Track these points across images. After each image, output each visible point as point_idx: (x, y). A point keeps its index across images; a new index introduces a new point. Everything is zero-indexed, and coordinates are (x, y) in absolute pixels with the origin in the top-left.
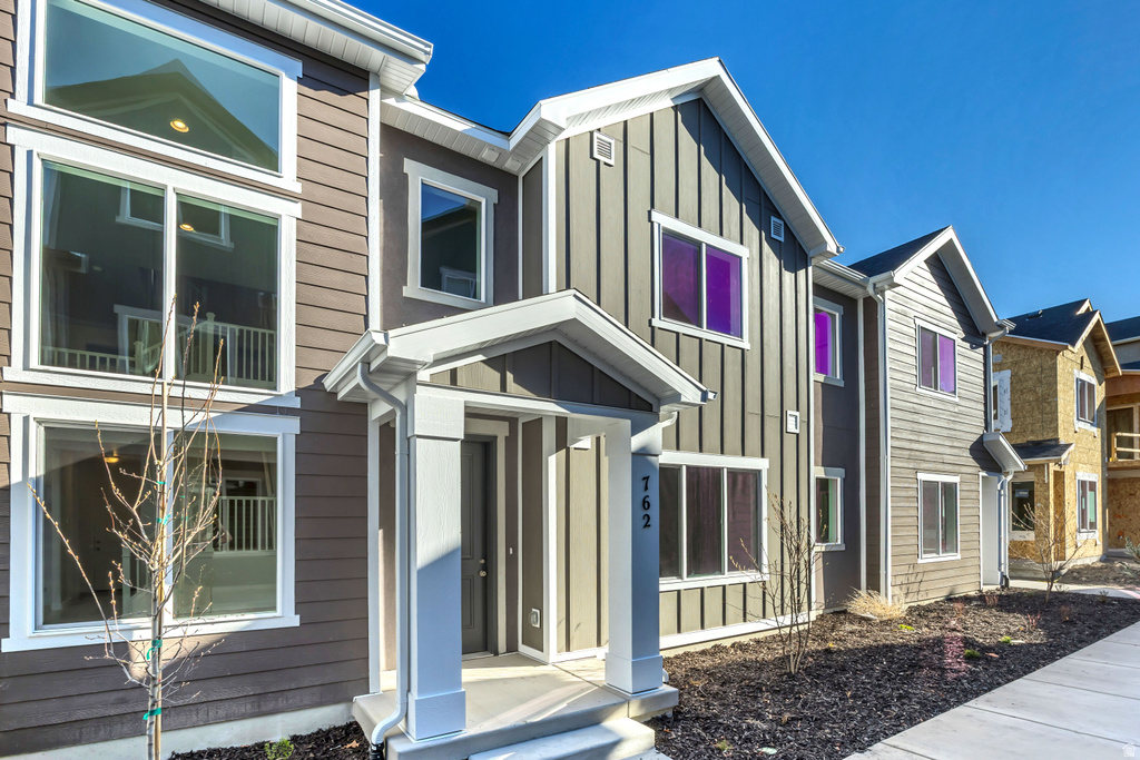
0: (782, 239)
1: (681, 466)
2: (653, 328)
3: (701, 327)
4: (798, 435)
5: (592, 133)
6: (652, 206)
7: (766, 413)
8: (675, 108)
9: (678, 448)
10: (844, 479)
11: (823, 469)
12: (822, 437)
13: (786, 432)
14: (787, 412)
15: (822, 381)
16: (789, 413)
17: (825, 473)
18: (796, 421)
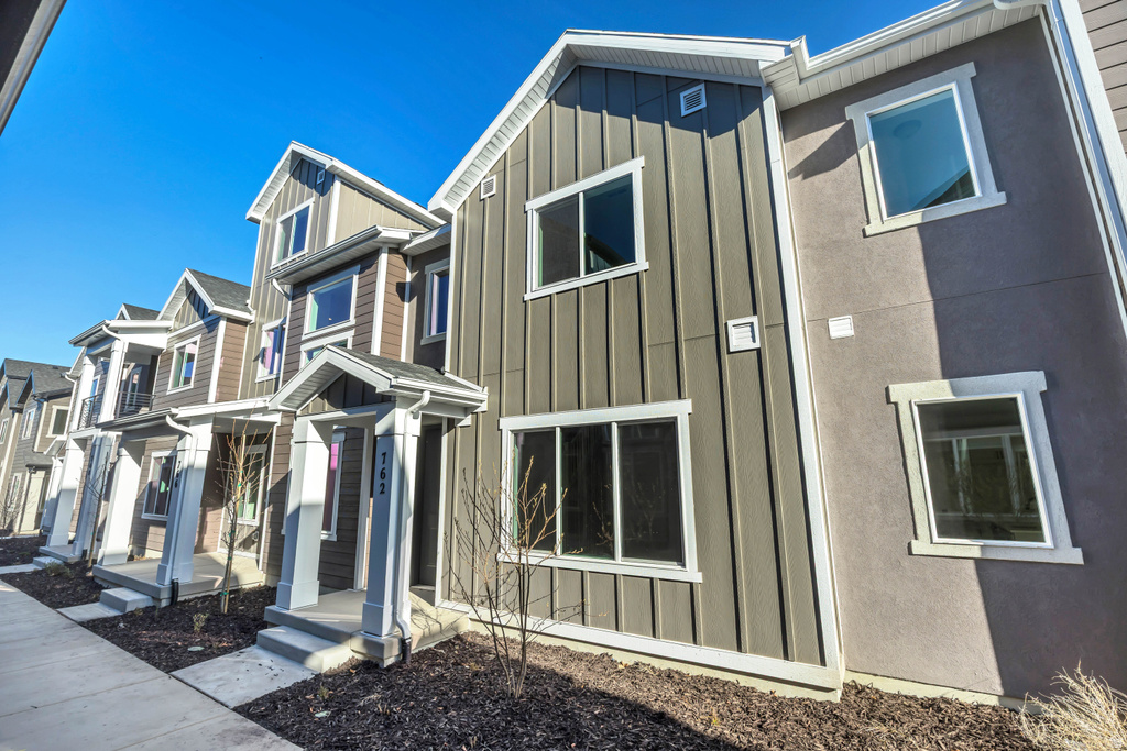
0: (704, 106)
2: (525, 302)
3: (579, 275)
4: (758, 350)
5: (480, 184)
6: (527, 198)
7: (684, 337)
8: (549, 101)
9: (551, 410)
10: (1042, 394)
11: (945, 383)
12: (933, 322)
13: (729, 353)
14: (726, 324)
15: (919, 221)
16: (730, 323)
17: (955, 391)
18: (753, 331)
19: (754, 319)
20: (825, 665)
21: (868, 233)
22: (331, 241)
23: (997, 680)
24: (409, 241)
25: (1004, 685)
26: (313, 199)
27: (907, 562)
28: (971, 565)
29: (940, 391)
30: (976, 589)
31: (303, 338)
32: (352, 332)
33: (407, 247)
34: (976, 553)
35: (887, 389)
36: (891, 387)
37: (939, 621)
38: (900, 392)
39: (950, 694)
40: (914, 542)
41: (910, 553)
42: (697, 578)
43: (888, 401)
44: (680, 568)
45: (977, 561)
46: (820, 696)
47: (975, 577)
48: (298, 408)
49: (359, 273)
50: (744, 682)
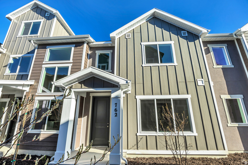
0: (187, 35)
1: (154, 99)
2: (143, 67)
3: (159, 63)
4: (204, 86)
5: (125, 34)
6: (141, 42)
7: (187, 81)
8: (147, 21)
9: (153, 94)
10: (243, 98)
11: (229, 95)
12: (226, 85)
13: (198, 86)
14: (197, 80)
15: (222, 67)
16: (198, 80)
17: (231, 97)
18: (202, 82)
19: (203, 79)
20: (225, 150)
21: (214, 67)
22: (51, 35)
23: (243, 148)
24: (93, 43)
25: (244, 149)
26: (43, 20)
27: (227, 128)
28: (237, 128)
29: (229, 97)
30: (238, 132)
31: (44, 63)
32: (71, 64)
33: (92, 44)
34: (237, 125)
35: (220, 96)
36: (221, 95)
37: (233, 138)
38: (222, 96)
39: (237, 152)
40: (228, 124)
41: (227, 126)
42: (196, 134)
43: (221, 98)
44: (192, 133)
45: (237, 127)
46: (224, 157)
47: (237, 130)
48: (66, 86)
49: (74, 47)
50: (209, 157)
